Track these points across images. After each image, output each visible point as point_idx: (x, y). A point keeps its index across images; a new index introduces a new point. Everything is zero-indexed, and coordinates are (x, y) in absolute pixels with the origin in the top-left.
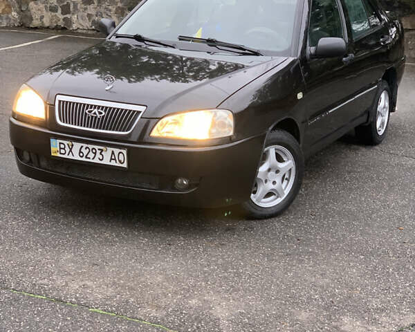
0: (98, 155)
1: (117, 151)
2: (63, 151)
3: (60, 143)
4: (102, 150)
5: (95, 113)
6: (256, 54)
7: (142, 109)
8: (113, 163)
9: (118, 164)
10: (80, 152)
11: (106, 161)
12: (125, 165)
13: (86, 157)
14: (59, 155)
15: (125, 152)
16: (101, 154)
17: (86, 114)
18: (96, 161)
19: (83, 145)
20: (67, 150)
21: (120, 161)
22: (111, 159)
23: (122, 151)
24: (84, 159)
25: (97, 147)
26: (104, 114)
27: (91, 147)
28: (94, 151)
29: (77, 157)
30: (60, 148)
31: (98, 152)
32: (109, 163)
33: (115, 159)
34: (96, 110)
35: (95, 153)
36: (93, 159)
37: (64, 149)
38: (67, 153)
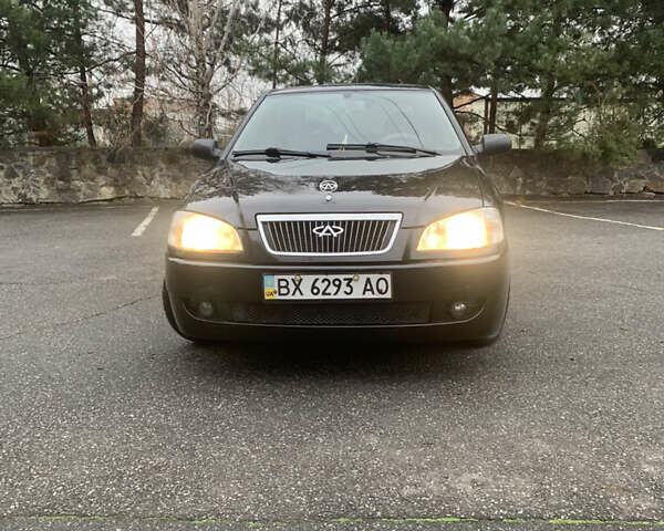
0: (344, 287)
1: (374, 278)
2: (284, 291)
3: (279, 280)
4: (350, 280)
5: (328, 231)
6: (434, 154)
7: (397, 217)
8: (369, 295)
9: (377, 296)
10: (313, 287)
11: (358, 294)
12: (388, 295)
13: (324, 293)
14: (277, 297)
15: (388, 277)
16: (348, 285)
17: (314, 234)
18: (341, 296)
19: (317, 277)
20: (292, 287)
21: (380, 292)
22: (365, 290)
23: (384, 276)
24: (320, 297)
25: (341, 277)
26: (342, 230)
27: (331, 277)
28: (337, 283)
29: (308, 295)
30: (280, 287)
31: (344, 283)
32: (361, 297)
33: (372, 290)
34: (328, 227)
35: (339, 286)
36: (336, 294)
37: (286, 287)
38: (292, 292)
